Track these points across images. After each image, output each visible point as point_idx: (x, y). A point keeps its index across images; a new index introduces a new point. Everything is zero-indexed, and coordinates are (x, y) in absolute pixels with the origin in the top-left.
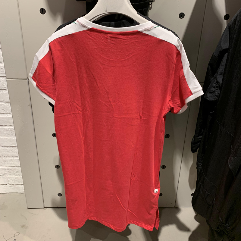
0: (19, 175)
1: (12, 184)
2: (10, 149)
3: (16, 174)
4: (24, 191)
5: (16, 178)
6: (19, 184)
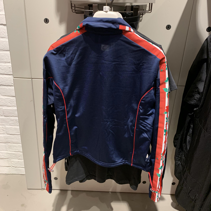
0: (21, 159)
1: (15, 166)
2: (15, 137)
3: (19, 158)
4: (25, 172)
5: (18, 161)
6: (21, 166)
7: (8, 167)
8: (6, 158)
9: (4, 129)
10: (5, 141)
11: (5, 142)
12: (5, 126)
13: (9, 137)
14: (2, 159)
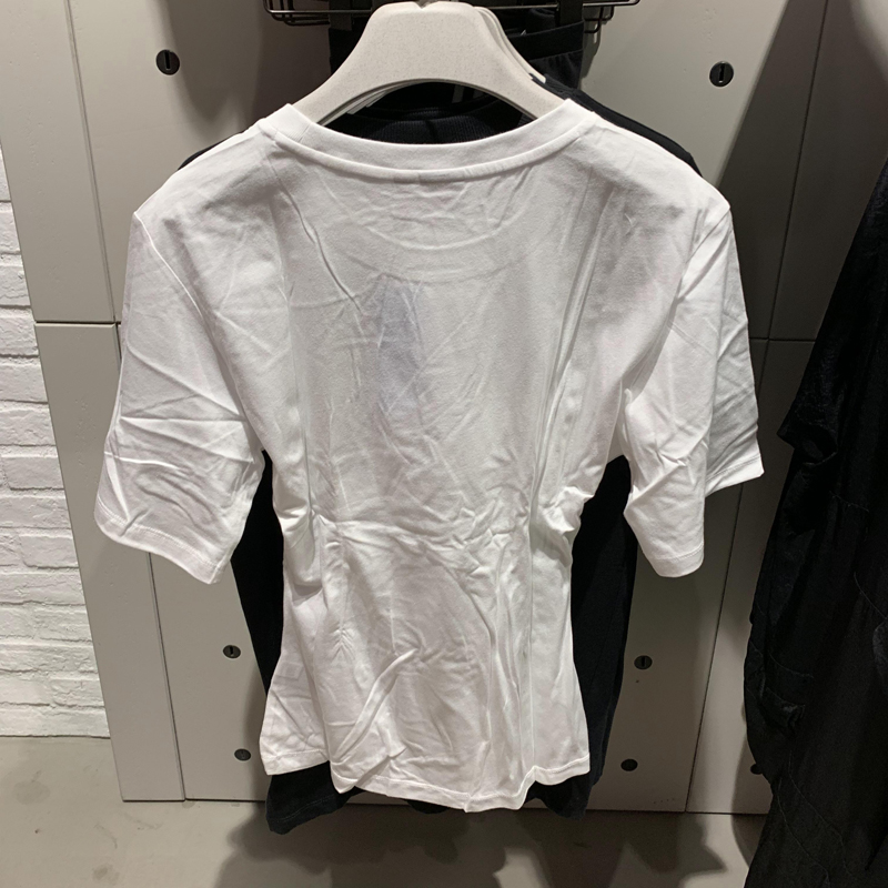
0: (89, 672)
1: (69, 703)
2: (60, 576)
3: (82, 669)
4: (108, 729)
5: (81, 682)
6: (94, 703)
7: (39, 708)
8: (29, 668)
9: (13, 547)
10: (19, 598)
11: (21, 601)
12: (18, 530)
13: (35, 577)
14: (12, 671)
